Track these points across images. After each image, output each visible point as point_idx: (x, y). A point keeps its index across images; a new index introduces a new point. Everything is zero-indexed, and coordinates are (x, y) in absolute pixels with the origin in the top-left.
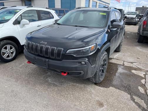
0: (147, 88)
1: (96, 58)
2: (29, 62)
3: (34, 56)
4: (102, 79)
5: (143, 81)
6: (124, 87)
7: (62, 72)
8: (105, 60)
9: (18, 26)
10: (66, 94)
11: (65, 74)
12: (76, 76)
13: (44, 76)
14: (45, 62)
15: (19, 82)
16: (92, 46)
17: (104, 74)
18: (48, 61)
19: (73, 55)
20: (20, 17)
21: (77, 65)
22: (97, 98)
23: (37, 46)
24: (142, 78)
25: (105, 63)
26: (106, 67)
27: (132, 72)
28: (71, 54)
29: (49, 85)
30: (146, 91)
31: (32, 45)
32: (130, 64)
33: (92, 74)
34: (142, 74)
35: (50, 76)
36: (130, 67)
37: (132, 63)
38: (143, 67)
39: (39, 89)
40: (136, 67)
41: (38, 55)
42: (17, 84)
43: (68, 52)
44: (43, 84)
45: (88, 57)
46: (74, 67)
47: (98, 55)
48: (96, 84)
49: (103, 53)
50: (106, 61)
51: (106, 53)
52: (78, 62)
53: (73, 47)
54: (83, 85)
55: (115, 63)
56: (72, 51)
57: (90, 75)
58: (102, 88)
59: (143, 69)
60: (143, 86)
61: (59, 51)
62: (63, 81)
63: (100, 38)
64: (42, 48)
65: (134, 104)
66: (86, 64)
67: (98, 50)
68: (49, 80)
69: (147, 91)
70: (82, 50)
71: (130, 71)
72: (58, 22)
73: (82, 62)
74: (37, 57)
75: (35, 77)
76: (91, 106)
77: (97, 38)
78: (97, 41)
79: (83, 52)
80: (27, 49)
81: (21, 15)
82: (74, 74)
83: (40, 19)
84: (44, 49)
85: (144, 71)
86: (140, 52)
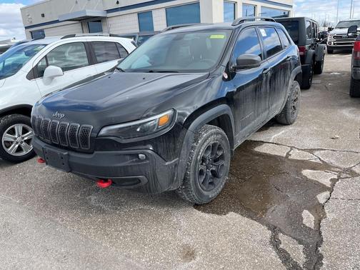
0: (325, 214)
5: (322, 198)
7: (100, 179)
8: (215, 148)
10: (116, 231)
13: (85, 190)
14: (62, 158)
16: (161, 115)
17: (220, 181)
18: (68, 155)
21: (128, 162)
24: (324, 188)
25: (220, 153)
26: (225, 163)
27: (301, 174)
28: (112, 138)
30: (320, 221)
31: (40, 121)
32: (306, 153)
34: (325, 178)
35: (98, 191)
36: (303, 161)
37: (311, 151)
38: (337, 159)
39: (63, 221)
40: (318, 161)
43: (102, 133)
46: (120, 167)
51: (215, 130)
55: (268, 152)
59: (337, 164)
60: (319, 210)
61: (85, 131)
62: (123, 200)
65: (274, 253)
66: (147, 158)
68: (93, 198)
69: (323, 221)
71: (298, 173)
73: (140, 155)
76: (165, 259)
81: (46, 56)
85: (336, 169)
86: (347, 121)
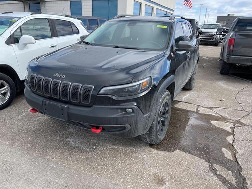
0: (236, 151)
1: (151, 102)
2: (34, 110)
3: (42, 99)
4: (161, 138)
5: (230, 139)
6: (199, 149)
7: (93, 127)
8: (166, 105)
9: (15, 46)
10: (100, 165)
11: (99, 131)
12: (118, 133)
13: (62, 134)
14: (62, 110)
15: (16, 146)
16: (144, 81)
17: (166, 129)
18: (68, 108)
19: (111, 96)
20: (19, 31)
21: (119, 115)
22: (154, 171)
23: (47, 83)
24: (228, 134)
25: (167, 109)
26: (168, 116)
28: (109, 96)
29: (71, 149)
31: (40, 80)
32: (208, 110)
33: (145, 129)
34: (228, 127)
35: (73, 135)
36: (209, 115)
37: (211, 108)
38: (229, 114)
39: (53, 158)
40: (218, 115)
41: (51, 99)
42: (13, 150)
43: (102, 92)
44: (59, 149)
45: (137, 100)
46: (114, 118)
47: (154, 97)
48: (152, 146)
49: (162, 93)
50: (168, 106)
51: (168, 93)
52: (121, 109)
53: (112, 83)
54: (130, 148)
55: (184, 108)
56: (110, 90)
57: (141, 131)
58: (162, 153)
59: (230, 118)
60: (231, 147)
61: (87, 91)
62: (95, 142)
63: (158, 67)
64: (56, 85)
65: (216, 178)
66: (133, 112)
67: (155, 89)
68: (71, 140)
69: (237, 155)
70: (126, 88)
72: (86, 40)
73: (127, 109)
74: (48, 102)
75: (45, 137)
76: (144, 185)
77: (152, 68)
78: (152, 72)
79: (129, 91)
80: (30, 87)
81: (20, 27)
82: (114, 130)
83: (54, 34)
84: (60, 88)
85: (231, 121)
86: (225, 90)
